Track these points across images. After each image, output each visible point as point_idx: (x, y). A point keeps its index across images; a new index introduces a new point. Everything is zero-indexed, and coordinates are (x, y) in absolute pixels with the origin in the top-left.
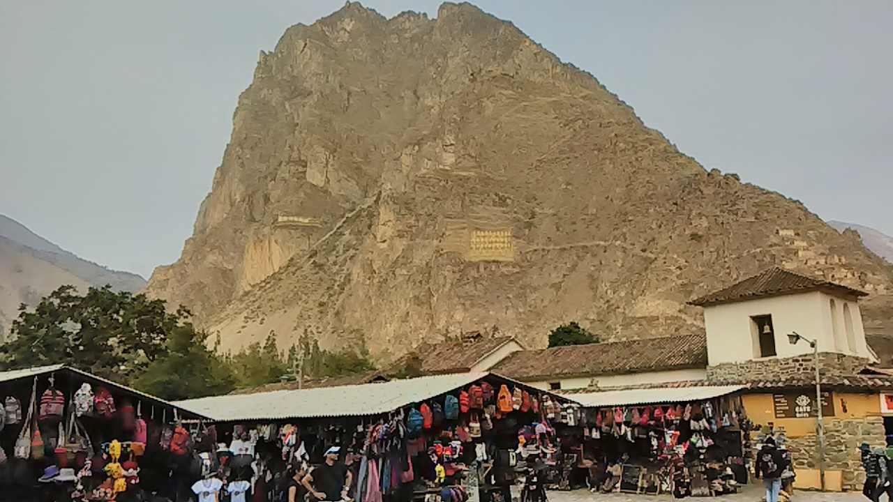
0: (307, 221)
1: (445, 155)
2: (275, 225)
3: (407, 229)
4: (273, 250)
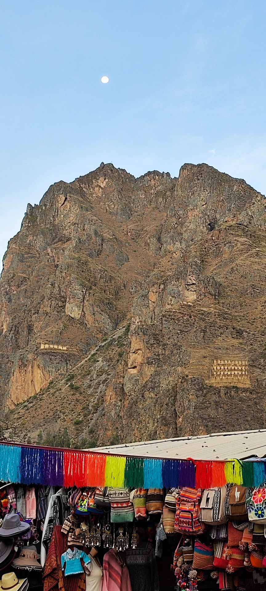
0: (65, 348)
1: (187, 293)
2: (37, 352)
4: (35, 373)
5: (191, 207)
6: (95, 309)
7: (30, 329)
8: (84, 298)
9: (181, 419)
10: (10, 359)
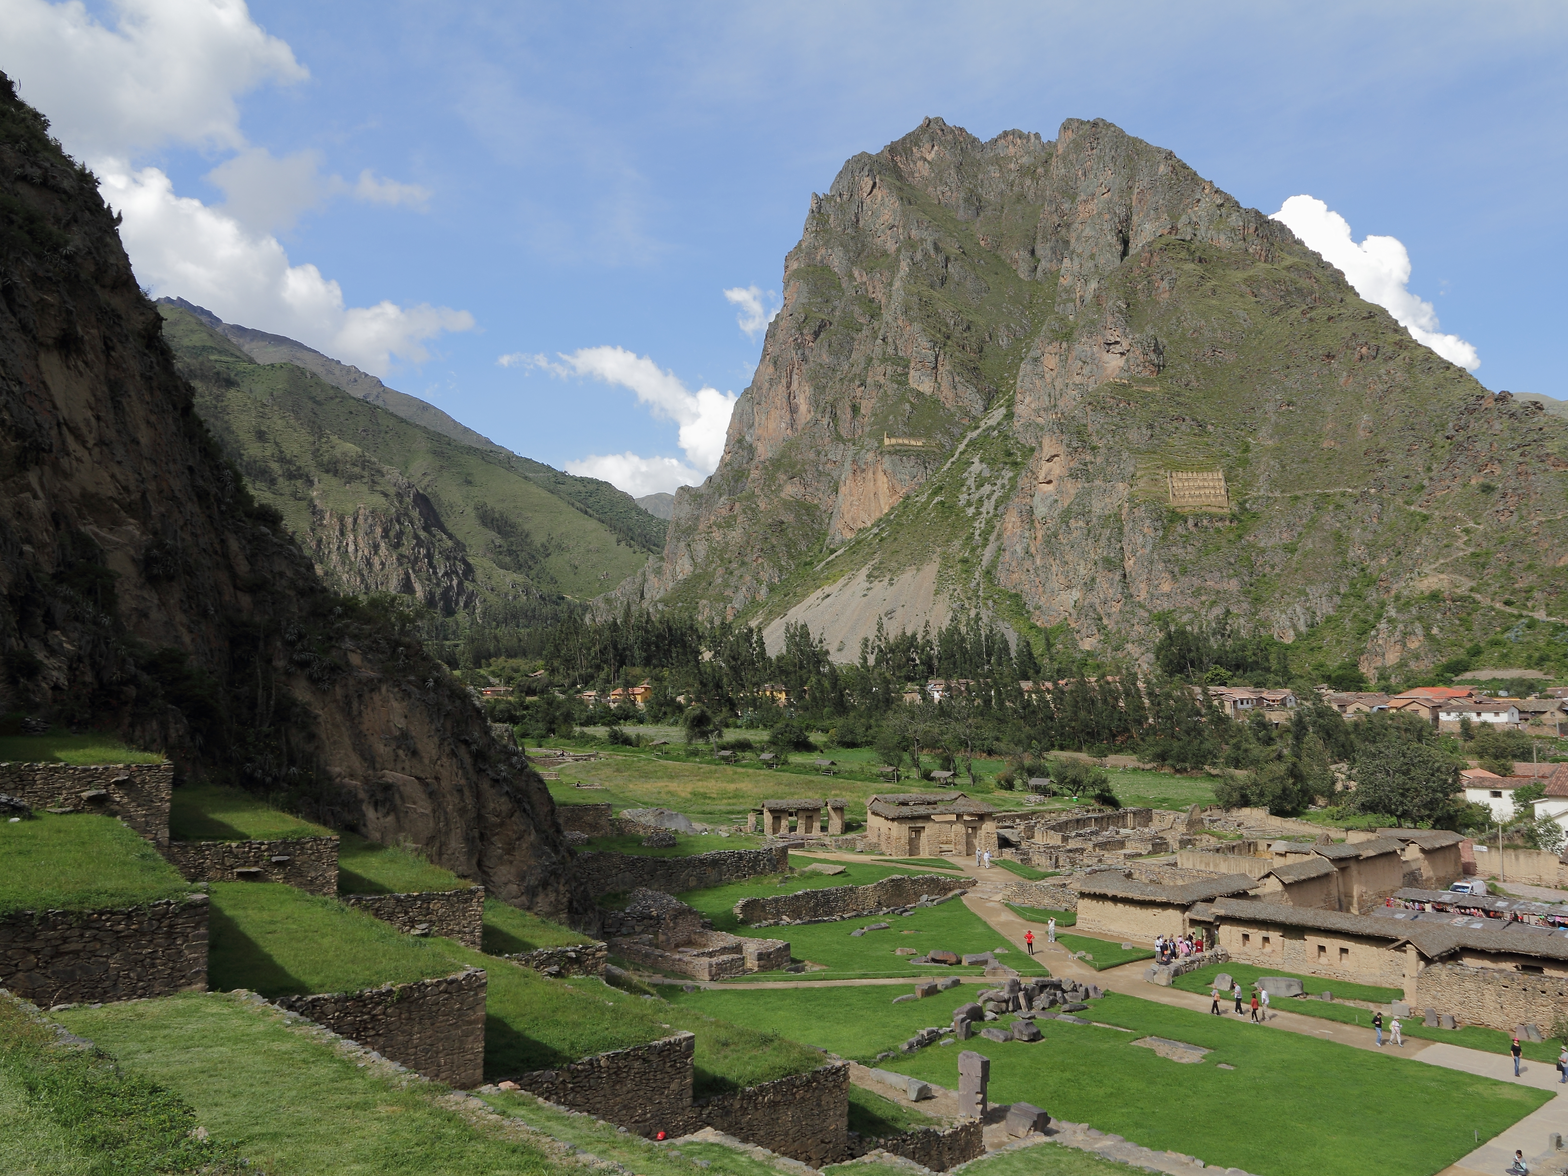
0: (919, 444)
1: (1107, 357)
2: (881, 452)
3: (1081, 467)
4: (879, 483)
5: (1083, 197)
6: (957, 379)
7: (855, 409)
8: (936, 360)
9: (1131, 562)
10: (829, 456)
